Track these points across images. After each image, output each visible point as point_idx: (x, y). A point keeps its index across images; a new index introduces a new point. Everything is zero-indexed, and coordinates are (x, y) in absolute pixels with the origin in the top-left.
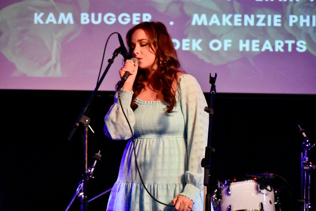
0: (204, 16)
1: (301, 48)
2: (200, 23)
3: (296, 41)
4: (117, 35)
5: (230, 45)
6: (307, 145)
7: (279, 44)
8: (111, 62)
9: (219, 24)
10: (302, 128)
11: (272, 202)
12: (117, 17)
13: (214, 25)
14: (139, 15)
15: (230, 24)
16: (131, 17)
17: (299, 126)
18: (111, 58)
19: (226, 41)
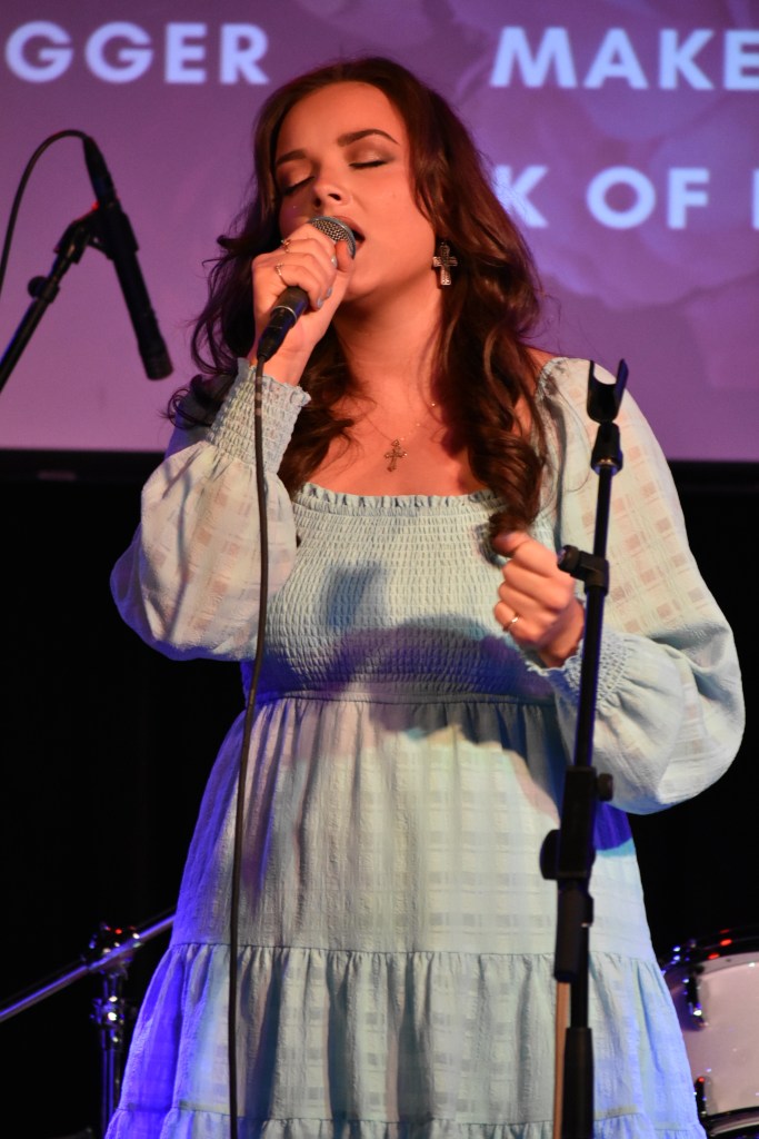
0: (556, 41)
2: (534, 76)
4: (76, 145)
5: (700, 199)
8: (47, 293)
9: (638, 80)
12: (78, 45)
13: (616, 85)
14: (198, 30)
15: (699, 81)
16: (158, 46)
18: (44, 269)
19: (679, 177)
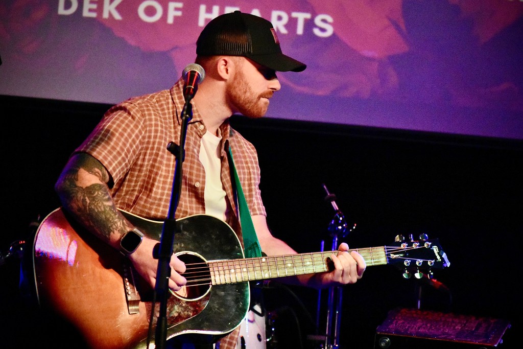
1: (323, 30)
3: (314, 15)
5: (179, 14)
6: (340, 227)
7: (280, 18)
10: (330, 193)
11: (263, 337)
17: (325, 187)
19: (172, 6)
